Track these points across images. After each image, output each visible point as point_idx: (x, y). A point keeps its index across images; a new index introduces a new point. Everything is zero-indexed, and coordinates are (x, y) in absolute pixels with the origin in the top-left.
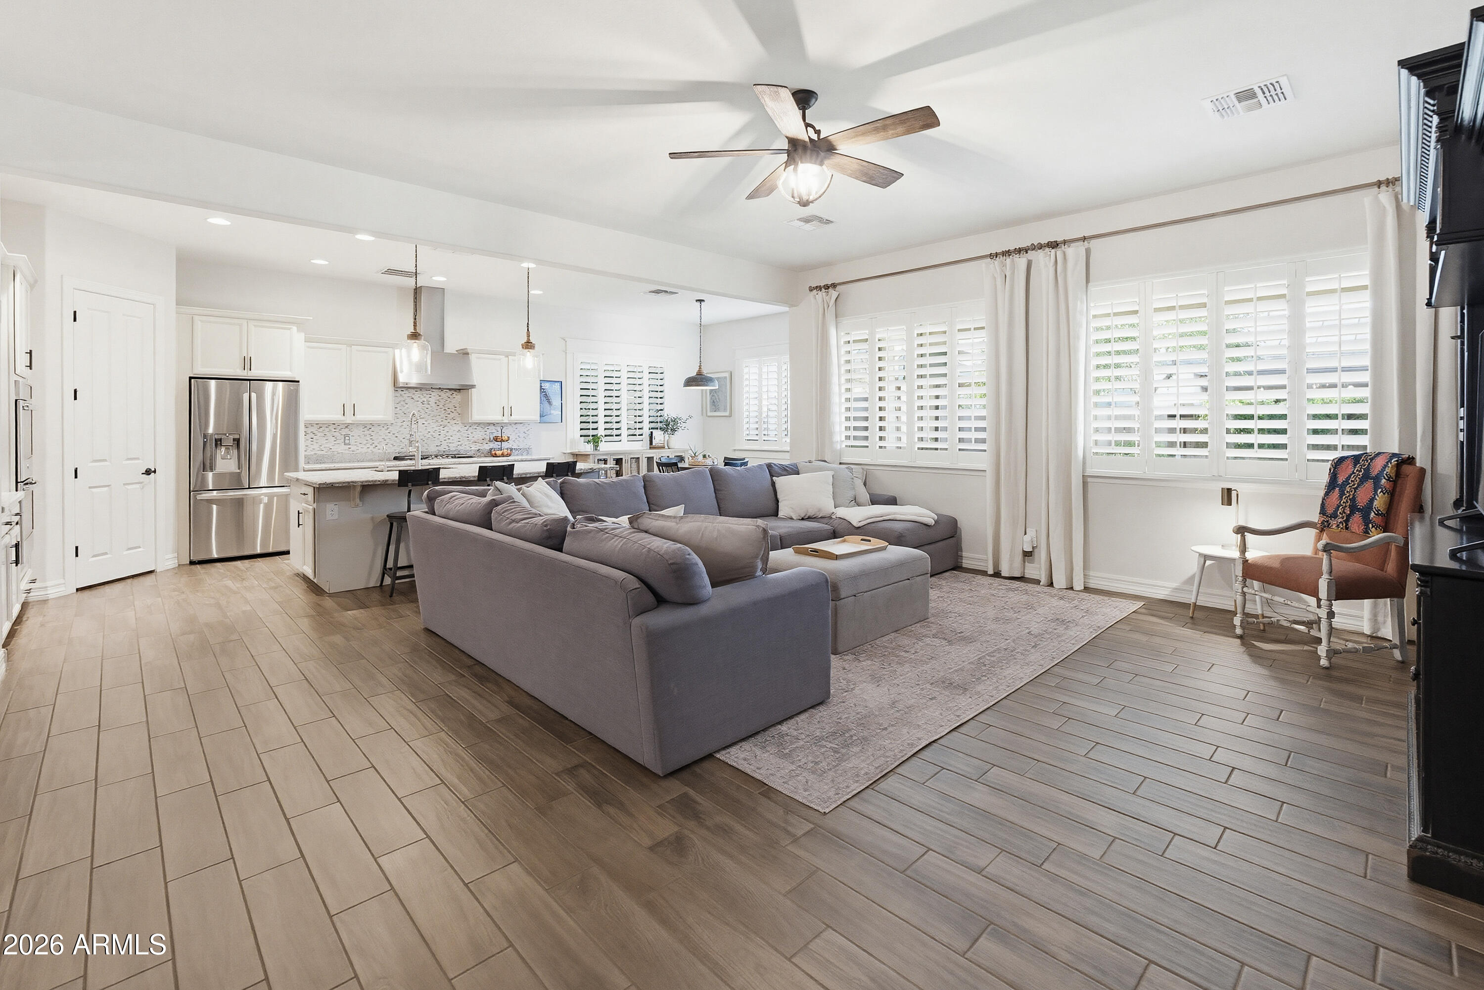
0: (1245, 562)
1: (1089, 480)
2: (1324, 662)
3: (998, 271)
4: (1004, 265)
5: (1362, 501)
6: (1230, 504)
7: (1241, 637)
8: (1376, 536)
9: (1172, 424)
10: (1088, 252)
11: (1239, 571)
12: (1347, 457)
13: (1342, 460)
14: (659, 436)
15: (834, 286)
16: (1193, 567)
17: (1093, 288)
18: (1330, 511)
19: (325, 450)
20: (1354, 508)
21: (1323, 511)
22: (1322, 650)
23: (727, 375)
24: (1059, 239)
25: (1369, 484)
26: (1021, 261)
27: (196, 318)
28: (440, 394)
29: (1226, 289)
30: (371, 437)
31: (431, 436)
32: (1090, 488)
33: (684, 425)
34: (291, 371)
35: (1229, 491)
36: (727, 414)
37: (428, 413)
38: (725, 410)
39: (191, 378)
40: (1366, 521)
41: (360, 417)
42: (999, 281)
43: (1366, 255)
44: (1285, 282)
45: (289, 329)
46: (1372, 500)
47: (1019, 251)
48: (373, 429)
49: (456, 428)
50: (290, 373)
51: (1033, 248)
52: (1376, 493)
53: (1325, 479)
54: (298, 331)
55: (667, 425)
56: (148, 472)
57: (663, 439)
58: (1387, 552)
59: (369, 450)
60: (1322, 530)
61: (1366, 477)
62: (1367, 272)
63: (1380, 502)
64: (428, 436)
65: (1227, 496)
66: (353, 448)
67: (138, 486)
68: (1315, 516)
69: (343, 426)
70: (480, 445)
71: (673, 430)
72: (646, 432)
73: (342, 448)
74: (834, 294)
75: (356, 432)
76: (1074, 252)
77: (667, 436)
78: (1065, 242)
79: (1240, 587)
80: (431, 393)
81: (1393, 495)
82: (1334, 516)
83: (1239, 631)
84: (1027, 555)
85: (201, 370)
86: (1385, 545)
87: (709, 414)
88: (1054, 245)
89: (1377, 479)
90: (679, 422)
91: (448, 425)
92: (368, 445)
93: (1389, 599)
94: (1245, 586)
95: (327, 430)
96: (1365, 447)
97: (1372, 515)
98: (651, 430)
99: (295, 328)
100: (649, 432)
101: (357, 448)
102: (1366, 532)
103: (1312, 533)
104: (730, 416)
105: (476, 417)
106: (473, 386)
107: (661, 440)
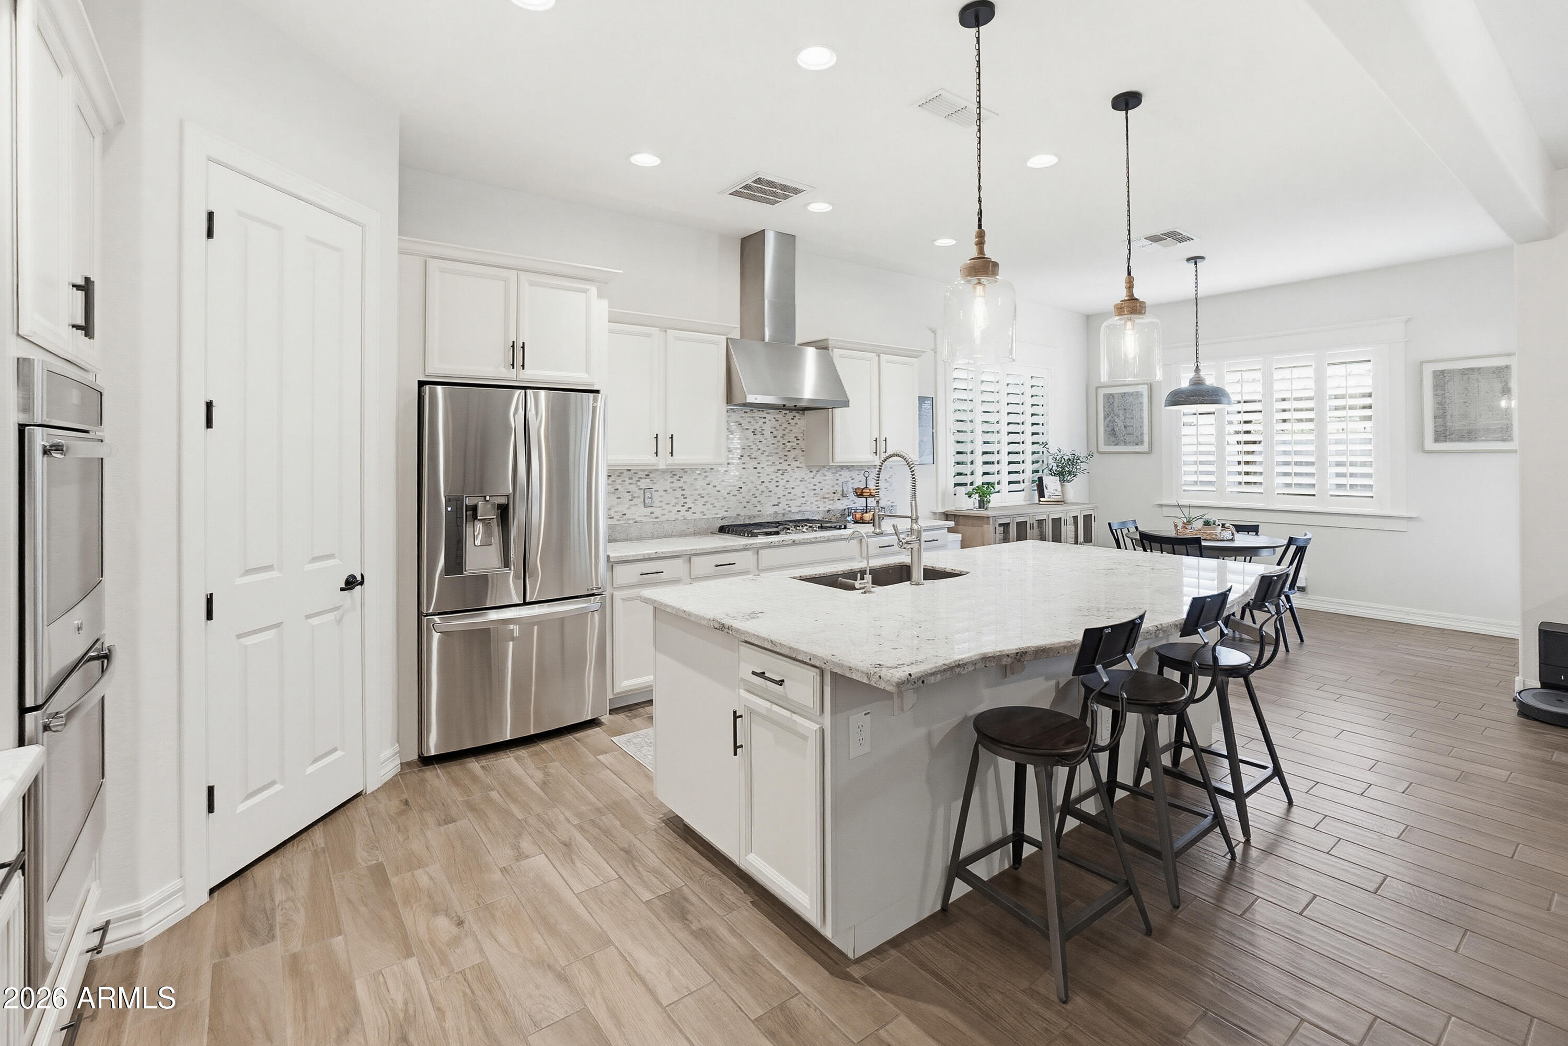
14: (1052, 484)
19: (617, 516)
23: (1144, 390)
27: (432, 263)
28: (777, 416)
30: (684, 493)
31: (765, 489)
33: (1083, 466)
34: (588, 371)
36: (1144, 448)
37: (763, 449)
38: (1140, 442)
39: (421, 384)
41: (681, 458)
45: (585, 291)
48: (685, 478)
49: (799, 474)
50: (586, 376)
54: (600, 296)
56: (351, 583)
57: (1059, 490)
59: (679, 516)
64: (762, 488)
66: (658, 512)
67: (330, 617)
69: (642, 474)
70: (831, 502)
72: (1029, 477)
73: (638, 512)
75: (662, 484)
80: (765, 415)
85: (438, 368)
87: (1104, 448)
90: (1076, 461)
91: (789, 469)
92: (679, 507)
95: (619, 481)
98: (1037, 474)
99: (593, 291)
100: (1033, 478)
101: (663, 512)
104: (1150, 452)
105: (841, 457)
106: (845, 404)
107: (1057, 490)
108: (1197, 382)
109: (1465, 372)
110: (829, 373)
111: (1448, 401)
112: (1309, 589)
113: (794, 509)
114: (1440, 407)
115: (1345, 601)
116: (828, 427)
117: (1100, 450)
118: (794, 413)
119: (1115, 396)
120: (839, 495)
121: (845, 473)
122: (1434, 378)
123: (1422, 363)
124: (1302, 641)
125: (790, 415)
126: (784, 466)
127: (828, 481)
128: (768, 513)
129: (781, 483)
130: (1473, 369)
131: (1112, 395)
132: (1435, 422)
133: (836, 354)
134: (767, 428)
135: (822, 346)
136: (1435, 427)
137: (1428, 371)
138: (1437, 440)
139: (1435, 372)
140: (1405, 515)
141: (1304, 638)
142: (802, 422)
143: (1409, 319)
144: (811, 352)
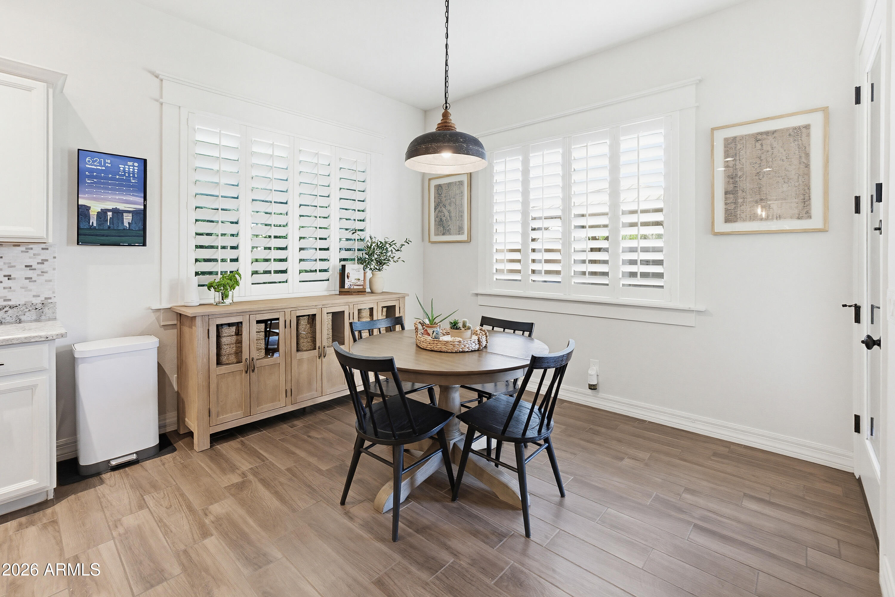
14: (355, 273)
23: (465, 179)
33: (397, 255)
36: (464, 237)
38: (460, 231)
55: (371, 255)
57: (362, 279)
71: (380, 263)
72: (334, 264)
77: (369, 274)
87: (434, 238)
90: (389, 249)
98: (343, 263)
100: (339, 266)
104: (469, 241)
107: (359, 280)
109: (758, 138)
111: (740, 174)
112: (600, 388)
114: (731, 180)
115: (634, 402)
117: (431, 240)
119: (443, 186)
122: (725, 147)
123: (713, 130)
124: (563, 495)
130: (767, 133)
131: (440, 186)
132: (726, 199)
136: (726, 204)
137: (720, 138)
138: (727, 221)
139: (726, 140)
140: (693, 307)
141: (566, 492)
143: (700, 81)
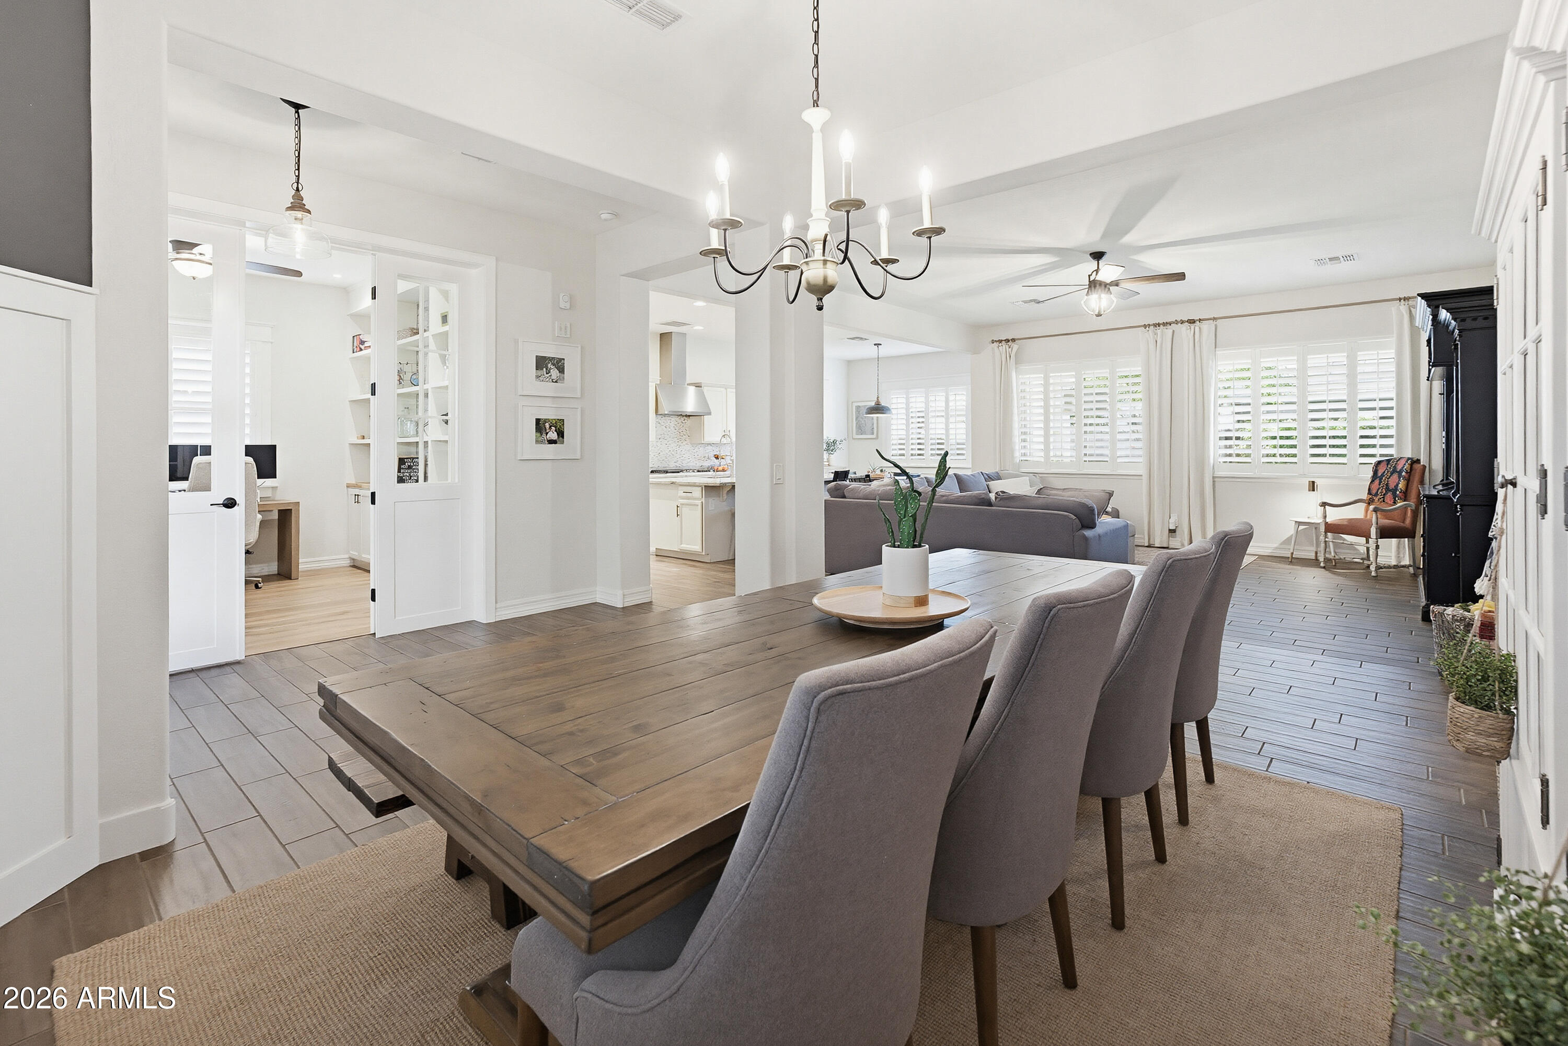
0: (1326, 523)
1: (1216, 480)
2: (1373, 574)
3: (1152, 337)
4: (1156, 334)
5: (1392, 486)
6: (1314, 490)
7: (1324, 567)
8: (1400, 504)
9: (1274, 442)
10: (1216, 326)
11: (1322, 529)
12: (1383, 461)
13: (1379, 462)
15: (1013, 340)
16: (1291, 531)
17: (1219, 352)
18: (1374, 492)
20: (1388, 489)
21: (1370, 493)
22: (1373, 568)
24: (1196, 318)
25: (1395, 476)
26: (1168, 331)
28: (676, 419)
29: (1309, 357)
31: (671, 455)
32: (1216, 484)
35: (1313, 482)
36: (874, 436)
37: (670, 434)
40: (1395, 496)
42: (1152, 346)
43: (1393, 340)
44: (1345, 354)
46: (1397, 485)
47: (1165, 324)
49: (687, 447)
51: (1176, 322)
52: (1399, 480)
53: (1371, 474)
58: (1405, 513)
60: (1369, 504)
61: (1394, 471)
62: (1394, 351)
63: (1401, 486)
64: (669, 454)
65: (1313, 486)
68: (1365, 496)
74: (1015, 346)
76: (1207, 327)
78: (1200, 320)
79: (1324, 538)
80: (672, 419)
81: (1408, 481)
82: (1376, 495)
83: (1322, 565)
84: (1172, 531)
86: (1405, 508)
87: (856, 437)
88: (1192, 322)
89: (1400, 473)
91: (682, 445)
93: (1406, 539)
94: (1326, 537)
96: (1392, 455)
97: (1398, 493)
102: (1395, 503)
103: (1362, 506)
104: (877, 438)
105: (707, 439)
106: (709, 414)
108: (878, 403)
110: (702, 399)
113: (684, 465)
116: (701, 426)
117: (854, 437)
118: (685, 417)
120: (706, 458)
121: (710, 447)
125: (682, 419)
126: (680, 443)
127: (701, 451)
128: (672, 466)
129: (678, 451)
133: (705, 389)
134: (672, 425)
135: (698, 386)
142: (689, 422)
144: (692, 390)
